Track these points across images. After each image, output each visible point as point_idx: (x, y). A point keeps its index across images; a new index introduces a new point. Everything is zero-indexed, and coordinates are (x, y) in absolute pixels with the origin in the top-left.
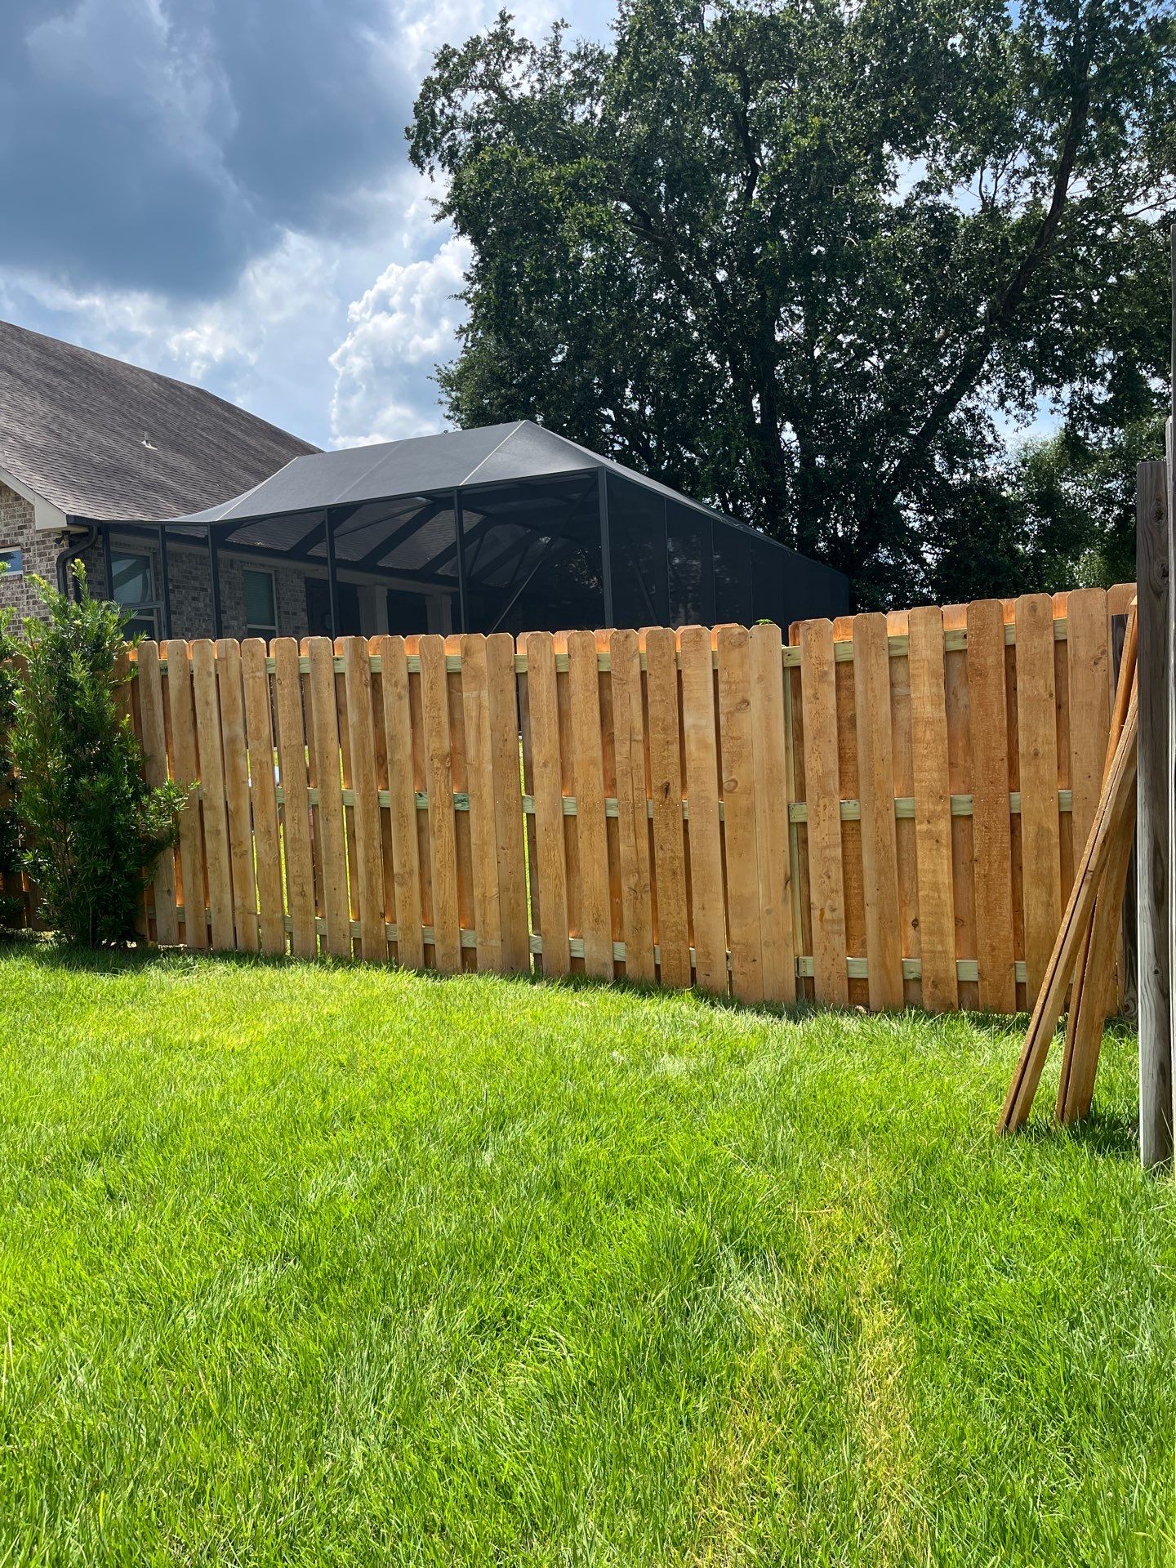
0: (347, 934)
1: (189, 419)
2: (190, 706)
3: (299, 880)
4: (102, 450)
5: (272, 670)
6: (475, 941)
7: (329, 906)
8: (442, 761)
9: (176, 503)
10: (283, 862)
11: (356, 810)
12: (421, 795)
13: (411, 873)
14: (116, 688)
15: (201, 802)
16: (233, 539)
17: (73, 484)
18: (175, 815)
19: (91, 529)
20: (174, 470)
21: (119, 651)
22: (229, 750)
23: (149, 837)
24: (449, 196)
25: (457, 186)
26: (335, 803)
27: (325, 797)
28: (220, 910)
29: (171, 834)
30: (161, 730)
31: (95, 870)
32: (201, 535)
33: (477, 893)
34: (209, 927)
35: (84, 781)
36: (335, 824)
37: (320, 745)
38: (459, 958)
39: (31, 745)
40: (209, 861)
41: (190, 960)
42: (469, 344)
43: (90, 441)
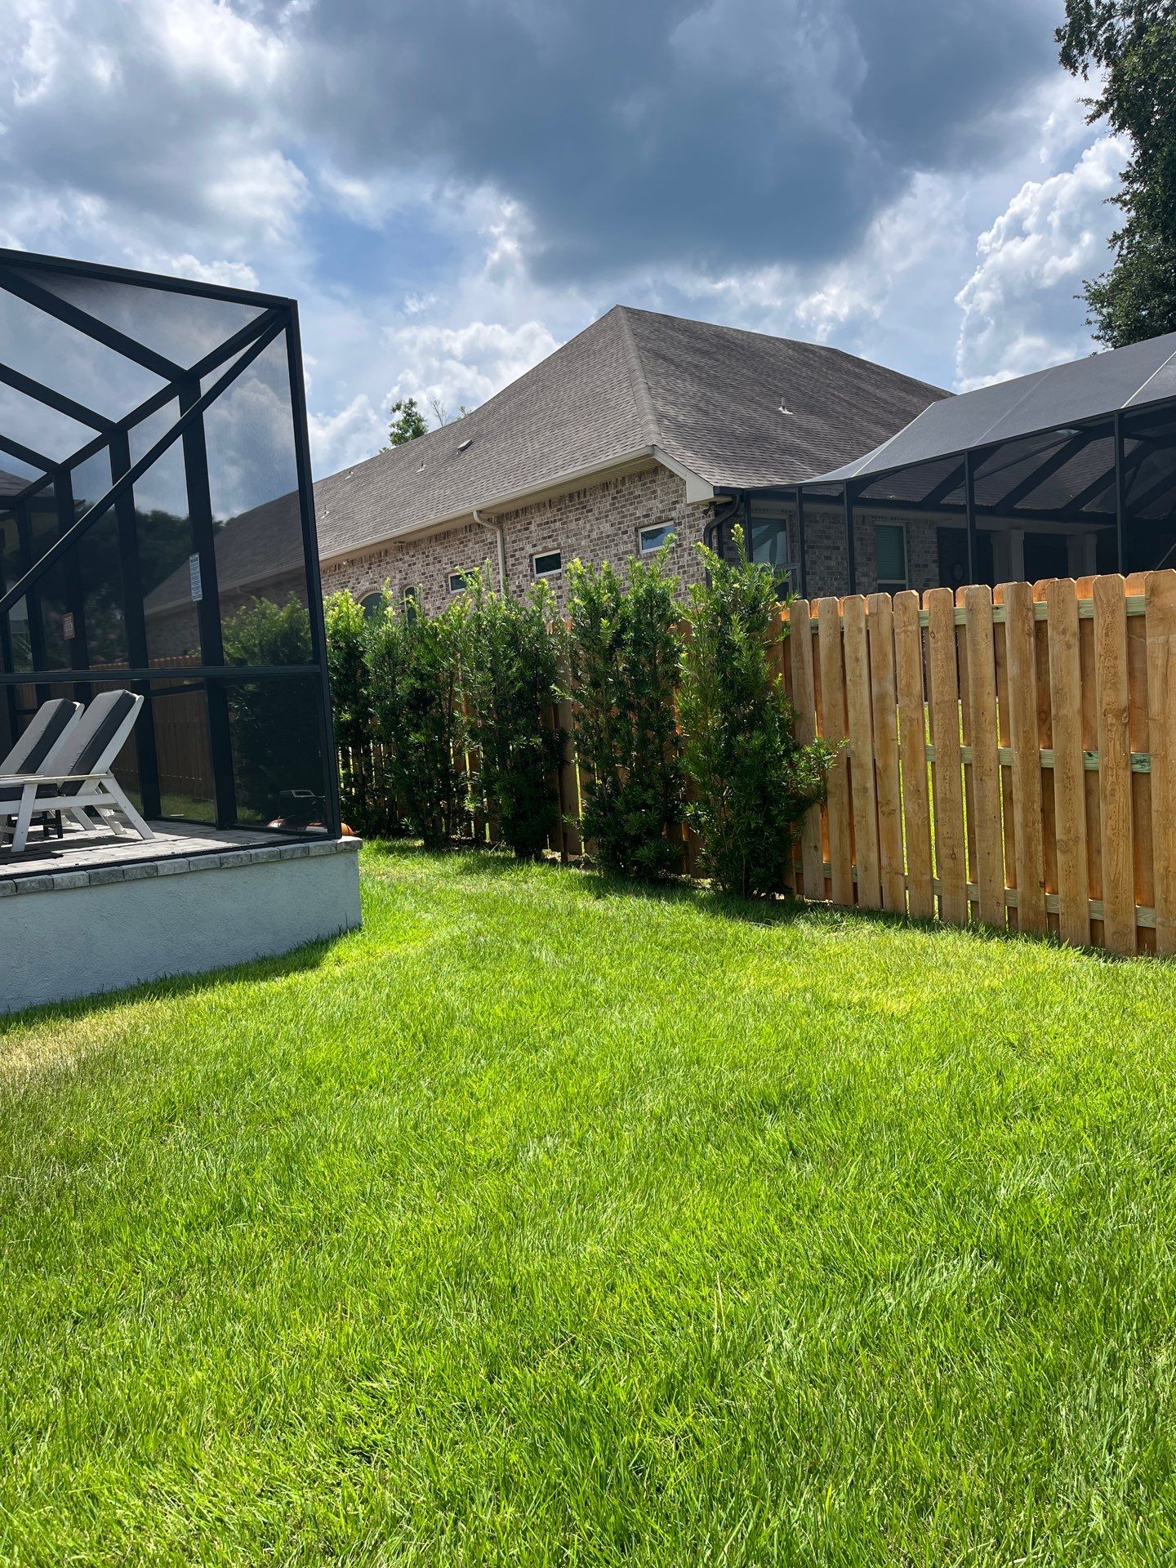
0: (1002, 902)
1: (821, 380)
2: (840, 663)
3: (949, 842)
4: (743, 421)
5: (924, 623)
6: (1154, 920)
7: (981, 871)
8: (1118, 716)
9: (810, 465)
10: (932, 824)
11: (1014, 769)
12: (1090, 755)
13: (1076, 840)
14: (769, 648)
15: (849, 759)
16: (866, 494)
17: (718, 456)
18: (822, 772)
19: (734, 497)
20: (807, 431)
21: (773, 612)
22: (878, 707)
23: (797, 793)
24: (1106, 91)
25: (1116, 78)
26: (990, 761)
27: (979, 757)
28: (866, 869)
29: (819, 792)
30: (810, 688)
31: (749, 824)
32: (835, 494)
33: (1158, 866)
34: (855, 884)
35: (740, 738)
36: (990, 784)
37: (976, 701)
38: (1133, 938)
39: (694, 704)
40: (856, 819)
41: (837, 916)
42: (1124, 252)
43: (733, 413)
